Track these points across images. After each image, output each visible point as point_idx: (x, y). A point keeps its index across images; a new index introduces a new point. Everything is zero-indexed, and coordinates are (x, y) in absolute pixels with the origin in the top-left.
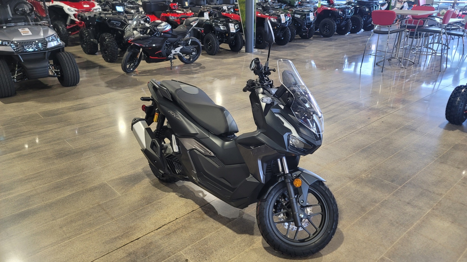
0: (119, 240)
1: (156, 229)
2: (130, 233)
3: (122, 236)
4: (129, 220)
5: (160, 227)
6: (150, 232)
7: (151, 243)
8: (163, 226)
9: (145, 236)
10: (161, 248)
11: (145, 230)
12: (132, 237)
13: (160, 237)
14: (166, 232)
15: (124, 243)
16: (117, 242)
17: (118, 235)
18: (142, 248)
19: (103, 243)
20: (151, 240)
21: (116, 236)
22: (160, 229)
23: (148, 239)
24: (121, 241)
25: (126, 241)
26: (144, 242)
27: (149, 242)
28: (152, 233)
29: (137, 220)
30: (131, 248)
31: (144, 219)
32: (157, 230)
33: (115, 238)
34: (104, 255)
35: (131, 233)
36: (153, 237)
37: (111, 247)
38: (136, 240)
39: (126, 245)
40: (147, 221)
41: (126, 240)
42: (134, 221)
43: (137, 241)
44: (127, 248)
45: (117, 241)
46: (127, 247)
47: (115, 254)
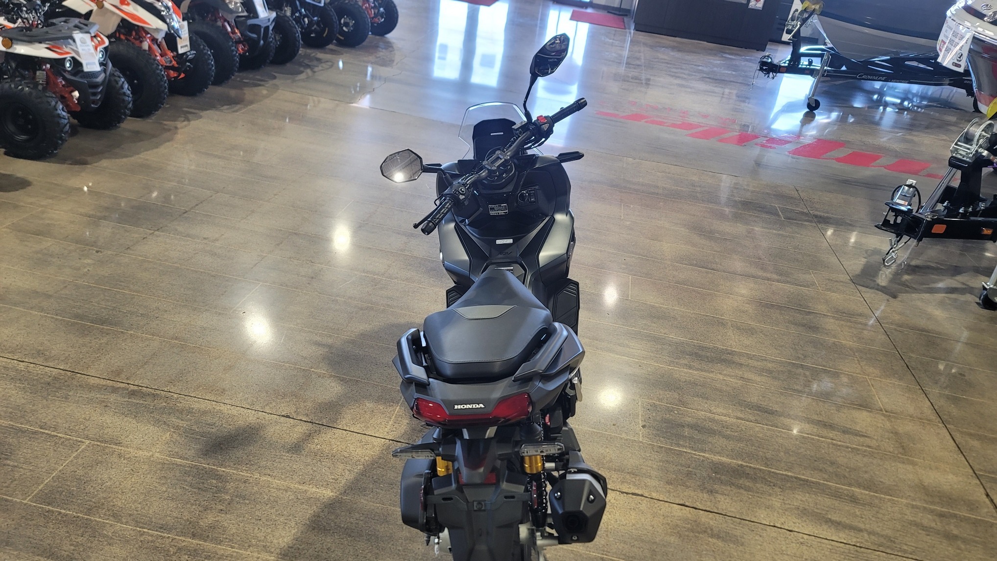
0: (714, 529)
1: (643, 498)
2: (689, 526)
3: (705, 532)
4: (673, 555)
5: (633, 494)
6: (655, 501)
7: (669, 483)
8: (627, 493)
9: (669, 501)
10: (661, 464)
11: (660, 510)
12: (689, 516)
13: (649, 480)
14: (634, 480)
15: (710, 516)
16: (718, 527)
17: (710, 539)
18: (688, 487)
19: (742, 545)
20: (666, 488)
21: (715, 541)
22: (637, 492)
23: (669, 492)
24: (711, 523)
25: (704, 518)
26: (678, 492)
27: (670, 486)
28: (654, 495)
29: (658, 541)
30: (702, 499)
31: (645, 532)
32: (642, 496)
33: (718, 537)
34: (750, 523)
35: (688, 524)
36: (658, 489)
37: (732, 526)
38: (687, 506)
39: (708, 509)
40: (643, 524)
41: (703, 520)
42: (665, 544)
43: (687, 504)
44: (709, 503)
45: (718, 529)
46: (709, 506)
47: (733, 510)
